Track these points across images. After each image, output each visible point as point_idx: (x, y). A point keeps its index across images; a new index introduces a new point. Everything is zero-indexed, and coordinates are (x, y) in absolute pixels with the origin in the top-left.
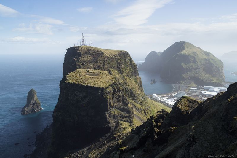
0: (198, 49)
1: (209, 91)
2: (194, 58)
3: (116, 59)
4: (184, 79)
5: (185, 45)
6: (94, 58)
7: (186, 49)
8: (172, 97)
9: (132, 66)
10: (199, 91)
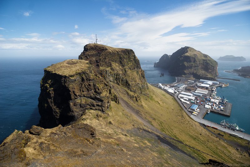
0: (198, 52)
1: (204, 84)
2: (195, 59)
3: (118, 54)
4: (185, 74)
5: (188, 49)
6: (98, 52)
7: (189, 52)
8: (173, 87)
9: (135, 61)
10: (195, 83)
